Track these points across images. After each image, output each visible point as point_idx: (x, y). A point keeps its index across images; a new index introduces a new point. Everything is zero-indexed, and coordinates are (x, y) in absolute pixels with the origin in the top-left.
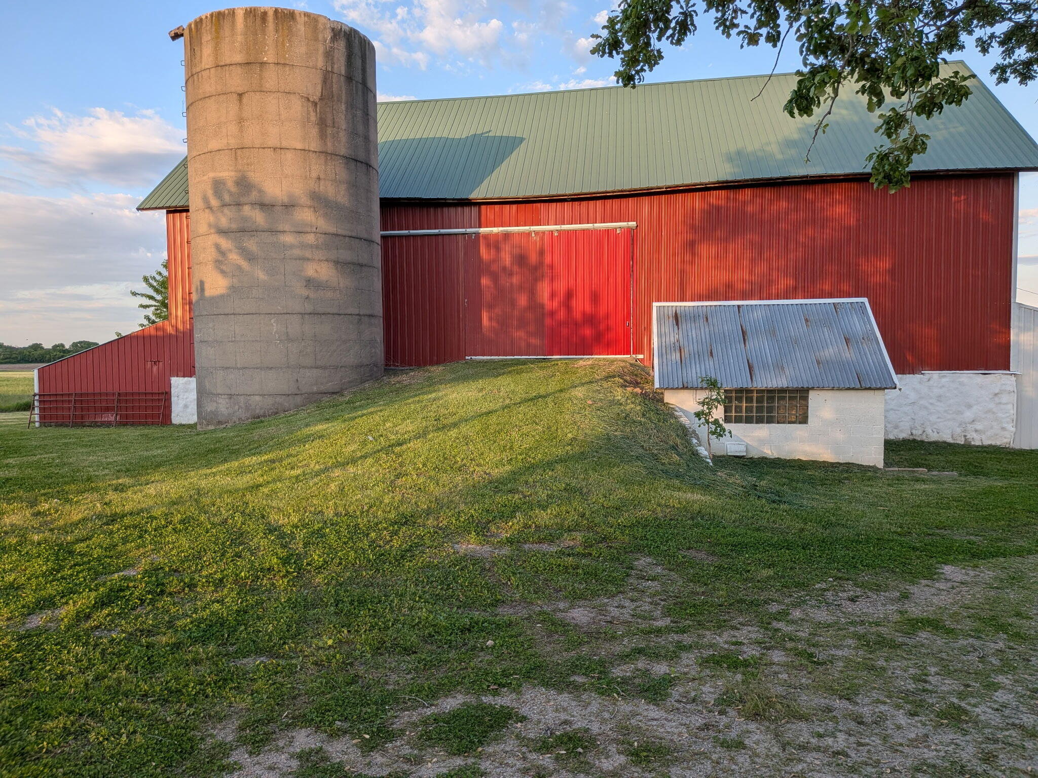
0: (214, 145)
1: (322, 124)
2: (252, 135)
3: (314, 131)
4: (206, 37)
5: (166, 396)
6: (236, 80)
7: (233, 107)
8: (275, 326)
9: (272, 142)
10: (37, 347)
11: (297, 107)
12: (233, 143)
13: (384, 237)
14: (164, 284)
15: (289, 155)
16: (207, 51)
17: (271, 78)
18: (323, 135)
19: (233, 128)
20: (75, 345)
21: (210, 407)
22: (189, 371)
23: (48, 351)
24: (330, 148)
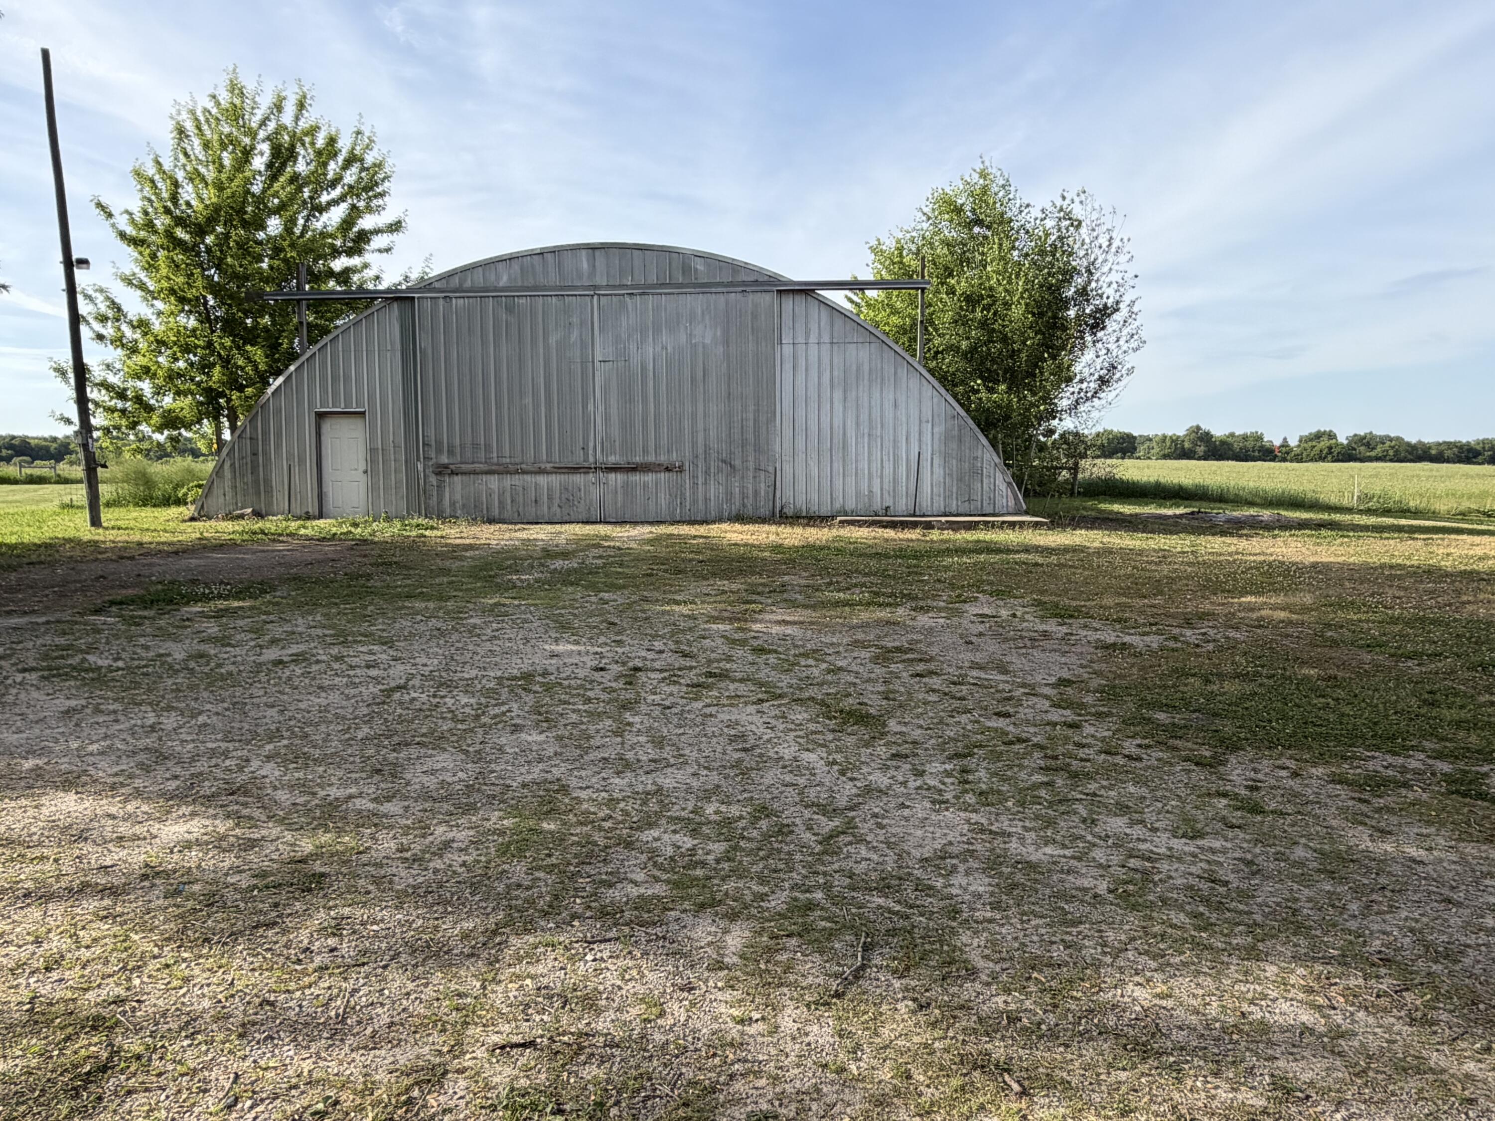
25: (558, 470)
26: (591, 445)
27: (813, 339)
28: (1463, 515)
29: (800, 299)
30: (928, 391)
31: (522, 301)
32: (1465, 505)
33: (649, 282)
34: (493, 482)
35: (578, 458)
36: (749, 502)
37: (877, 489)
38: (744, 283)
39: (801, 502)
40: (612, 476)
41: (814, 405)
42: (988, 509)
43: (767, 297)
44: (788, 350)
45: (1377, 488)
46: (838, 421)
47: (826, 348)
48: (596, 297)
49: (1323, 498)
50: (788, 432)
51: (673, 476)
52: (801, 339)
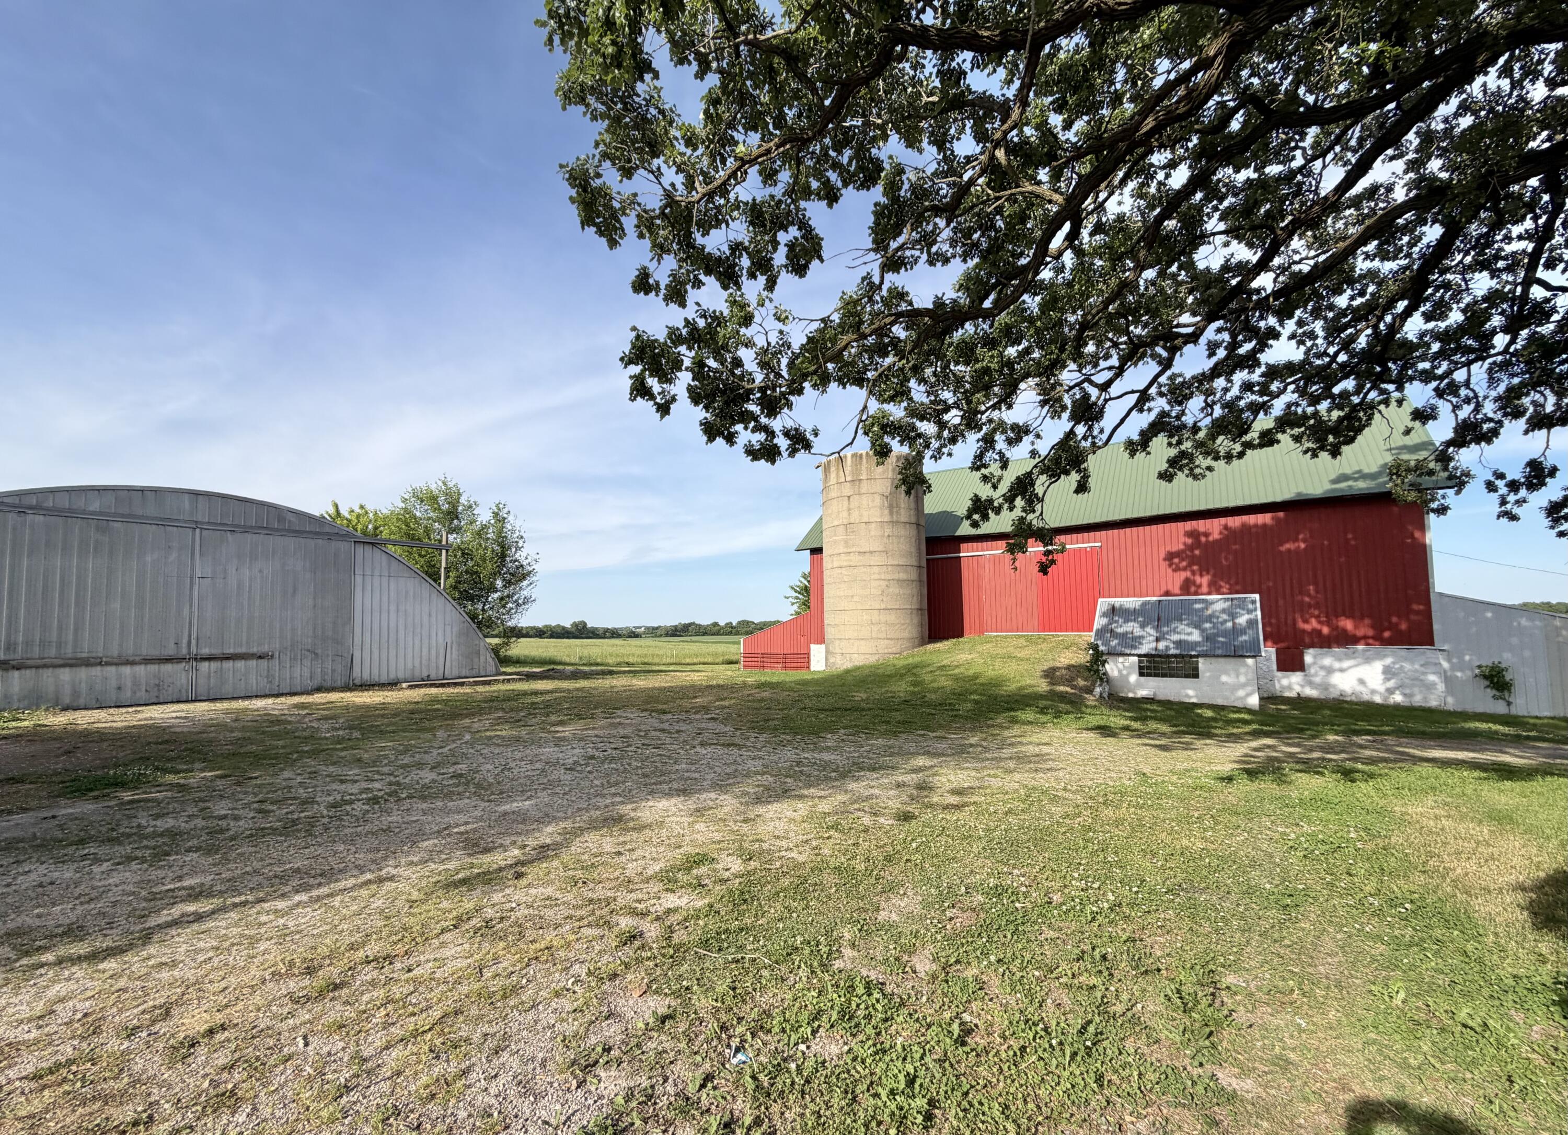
0: (836, 523)
1: (891, 507)
2: (855, 517)
3: (886, 512)
4: (833, 469)
5: (807, 655)
6: (847, 490)
7: (846, 503)
8: (866, 617)
9: (865, 519)
10: (716, 624)
11: (878, 500)
12: (845, 522)
13: (928, 560)
14: (806, 589)
15: (873, 525)
16: (833, 475)
17: (865, 487)
18: (891, 513)
19: (845, 514)
20: (739, 623)
21: (832, 660)
22: (821, 640)
23: (722, 628)
24: (895, 518)
25: (147, 661)
26: (185, 641)
27: (377, 573)
28: (619, 664)
29: (368, 548)
30: (449, 606)
31: (116, 525)
32: (619, 660)
33: (249, 524)
34: (65, 675)
35: (170, 651)
36: (328, 678)
37: (417, 664)
38: (328, 534)
39: (366, 676)
40: (205, 664)
41: (376, 615)
42: (483, 673)
43: (347, 545)
44: (359, 579)
45: (586, 652)
46: (392, 624)
47: (385, 580)
48: (198, 531)
49: (558, 658)
50: (358, 630)
51: (263, 663)
52: (368, 572)
